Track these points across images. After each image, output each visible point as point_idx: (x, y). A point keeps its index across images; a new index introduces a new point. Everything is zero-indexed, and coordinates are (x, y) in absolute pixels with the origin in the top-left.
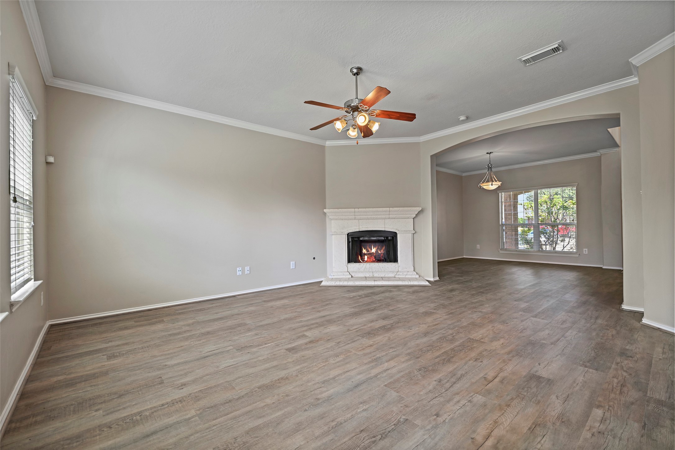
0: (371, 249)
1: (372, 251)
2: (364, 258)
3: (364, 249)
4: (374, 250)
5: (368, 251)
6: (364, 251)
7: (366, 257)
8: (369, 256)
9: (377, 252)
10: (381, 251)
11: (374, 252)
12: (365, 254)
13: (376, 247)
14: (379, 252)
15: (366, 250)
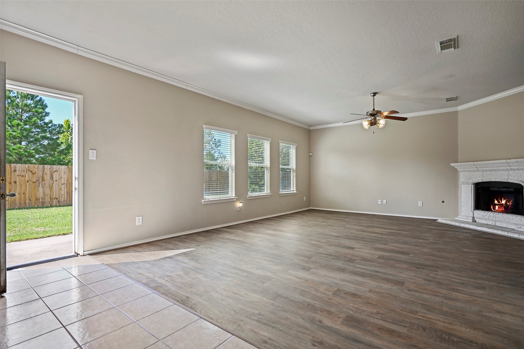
0: (502, 201)
1: (502, 203)
2: (496, 208)
3: (496, 201)
4: (504, 202)
5: (499, 202)
6: (496, 202)
7: (497, 207)
8: (499, 206)
9: (506, 203)
10: (509, 203)
11: (504, 203)
12: (496, 205)
13: (505, 200)
14: (508, 204)
15: (497, 201)
